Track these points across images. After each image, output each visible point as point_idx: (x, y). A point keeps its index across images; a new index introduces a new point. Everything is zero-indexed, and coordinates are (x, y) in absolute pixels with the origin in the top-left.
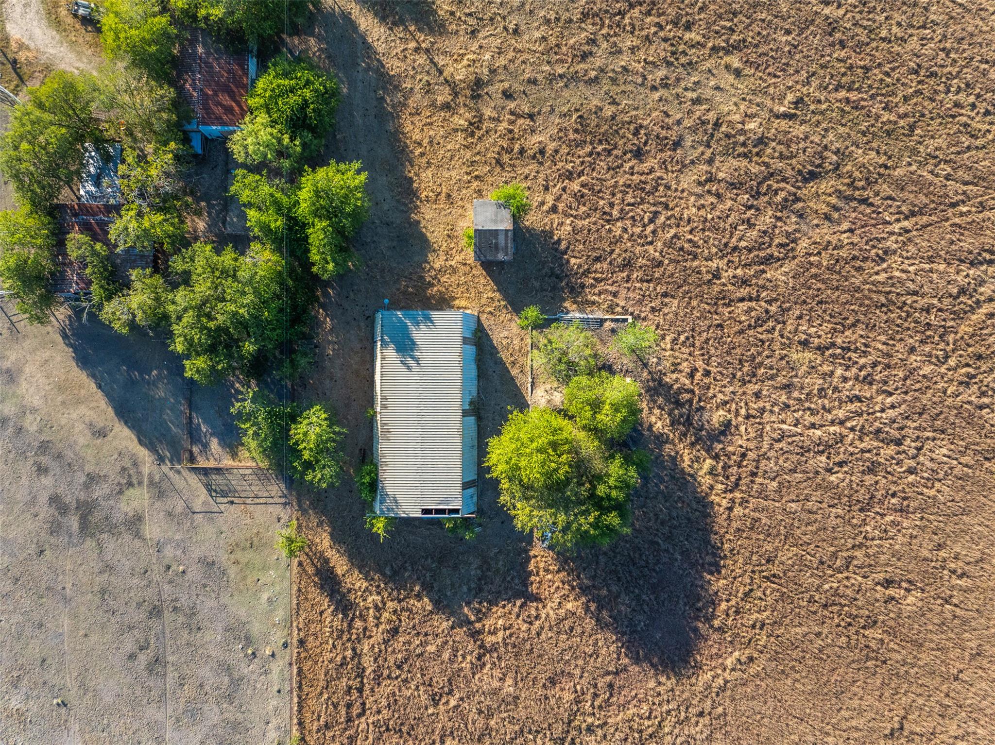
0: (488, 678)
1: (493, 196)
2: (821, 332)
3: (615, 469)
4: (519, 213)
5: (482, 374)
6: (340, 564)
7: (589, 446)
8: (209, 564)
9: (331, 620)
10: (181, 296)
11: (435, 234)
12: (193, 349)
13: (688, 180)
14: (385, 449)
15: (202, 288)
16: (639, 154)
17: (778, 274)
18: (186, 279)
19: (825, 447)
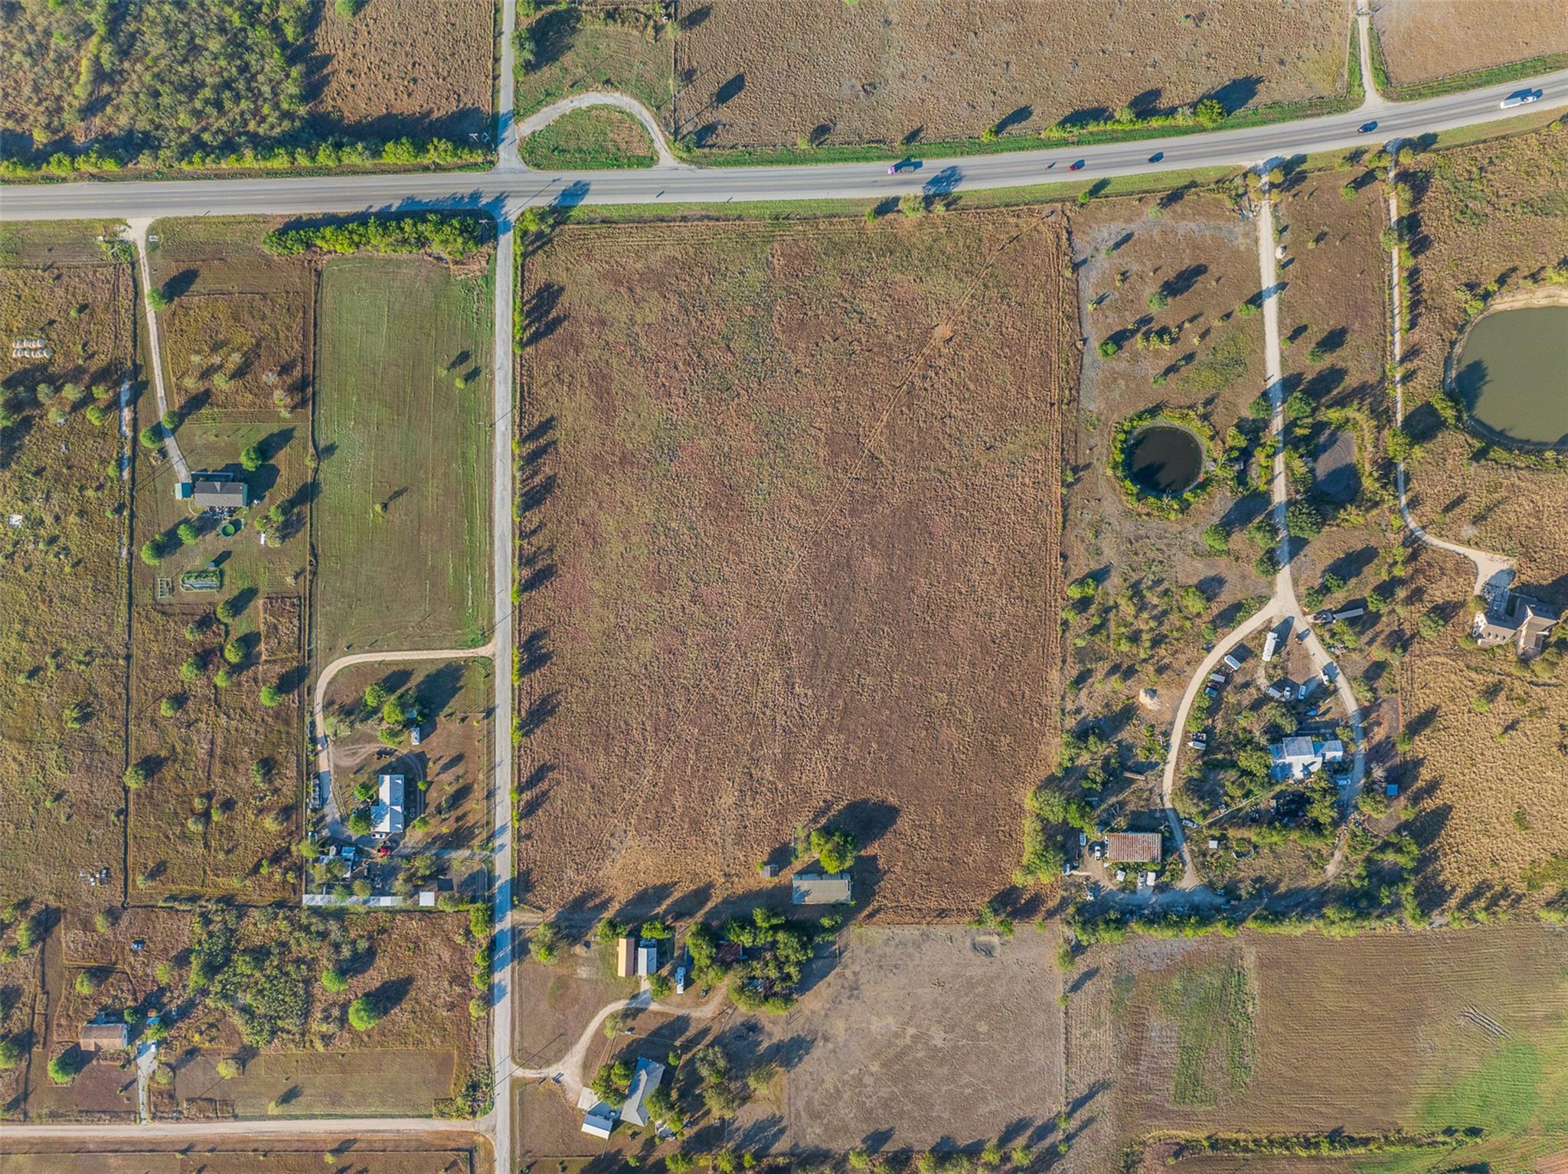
0: (897, 869)
1: (758, 870)
2: (797, 774)
3: (836, 839)
4: (766, 864)
5: (811, 872)
6: (866, 913)
7: (829, 846)
8: (867, 952)
9: (882, 915)
10: (792, 957)
11: (770, 886)
12: (806, 954)
13: (753, 812)
14: (832, 900)
15: (790, 952)
16: (745, 827)
17: (780, 786)
18: (787, 957)
19: (830, 772)
